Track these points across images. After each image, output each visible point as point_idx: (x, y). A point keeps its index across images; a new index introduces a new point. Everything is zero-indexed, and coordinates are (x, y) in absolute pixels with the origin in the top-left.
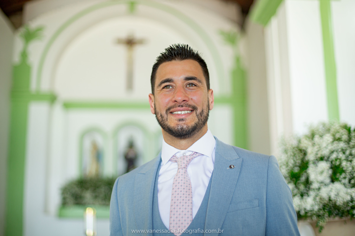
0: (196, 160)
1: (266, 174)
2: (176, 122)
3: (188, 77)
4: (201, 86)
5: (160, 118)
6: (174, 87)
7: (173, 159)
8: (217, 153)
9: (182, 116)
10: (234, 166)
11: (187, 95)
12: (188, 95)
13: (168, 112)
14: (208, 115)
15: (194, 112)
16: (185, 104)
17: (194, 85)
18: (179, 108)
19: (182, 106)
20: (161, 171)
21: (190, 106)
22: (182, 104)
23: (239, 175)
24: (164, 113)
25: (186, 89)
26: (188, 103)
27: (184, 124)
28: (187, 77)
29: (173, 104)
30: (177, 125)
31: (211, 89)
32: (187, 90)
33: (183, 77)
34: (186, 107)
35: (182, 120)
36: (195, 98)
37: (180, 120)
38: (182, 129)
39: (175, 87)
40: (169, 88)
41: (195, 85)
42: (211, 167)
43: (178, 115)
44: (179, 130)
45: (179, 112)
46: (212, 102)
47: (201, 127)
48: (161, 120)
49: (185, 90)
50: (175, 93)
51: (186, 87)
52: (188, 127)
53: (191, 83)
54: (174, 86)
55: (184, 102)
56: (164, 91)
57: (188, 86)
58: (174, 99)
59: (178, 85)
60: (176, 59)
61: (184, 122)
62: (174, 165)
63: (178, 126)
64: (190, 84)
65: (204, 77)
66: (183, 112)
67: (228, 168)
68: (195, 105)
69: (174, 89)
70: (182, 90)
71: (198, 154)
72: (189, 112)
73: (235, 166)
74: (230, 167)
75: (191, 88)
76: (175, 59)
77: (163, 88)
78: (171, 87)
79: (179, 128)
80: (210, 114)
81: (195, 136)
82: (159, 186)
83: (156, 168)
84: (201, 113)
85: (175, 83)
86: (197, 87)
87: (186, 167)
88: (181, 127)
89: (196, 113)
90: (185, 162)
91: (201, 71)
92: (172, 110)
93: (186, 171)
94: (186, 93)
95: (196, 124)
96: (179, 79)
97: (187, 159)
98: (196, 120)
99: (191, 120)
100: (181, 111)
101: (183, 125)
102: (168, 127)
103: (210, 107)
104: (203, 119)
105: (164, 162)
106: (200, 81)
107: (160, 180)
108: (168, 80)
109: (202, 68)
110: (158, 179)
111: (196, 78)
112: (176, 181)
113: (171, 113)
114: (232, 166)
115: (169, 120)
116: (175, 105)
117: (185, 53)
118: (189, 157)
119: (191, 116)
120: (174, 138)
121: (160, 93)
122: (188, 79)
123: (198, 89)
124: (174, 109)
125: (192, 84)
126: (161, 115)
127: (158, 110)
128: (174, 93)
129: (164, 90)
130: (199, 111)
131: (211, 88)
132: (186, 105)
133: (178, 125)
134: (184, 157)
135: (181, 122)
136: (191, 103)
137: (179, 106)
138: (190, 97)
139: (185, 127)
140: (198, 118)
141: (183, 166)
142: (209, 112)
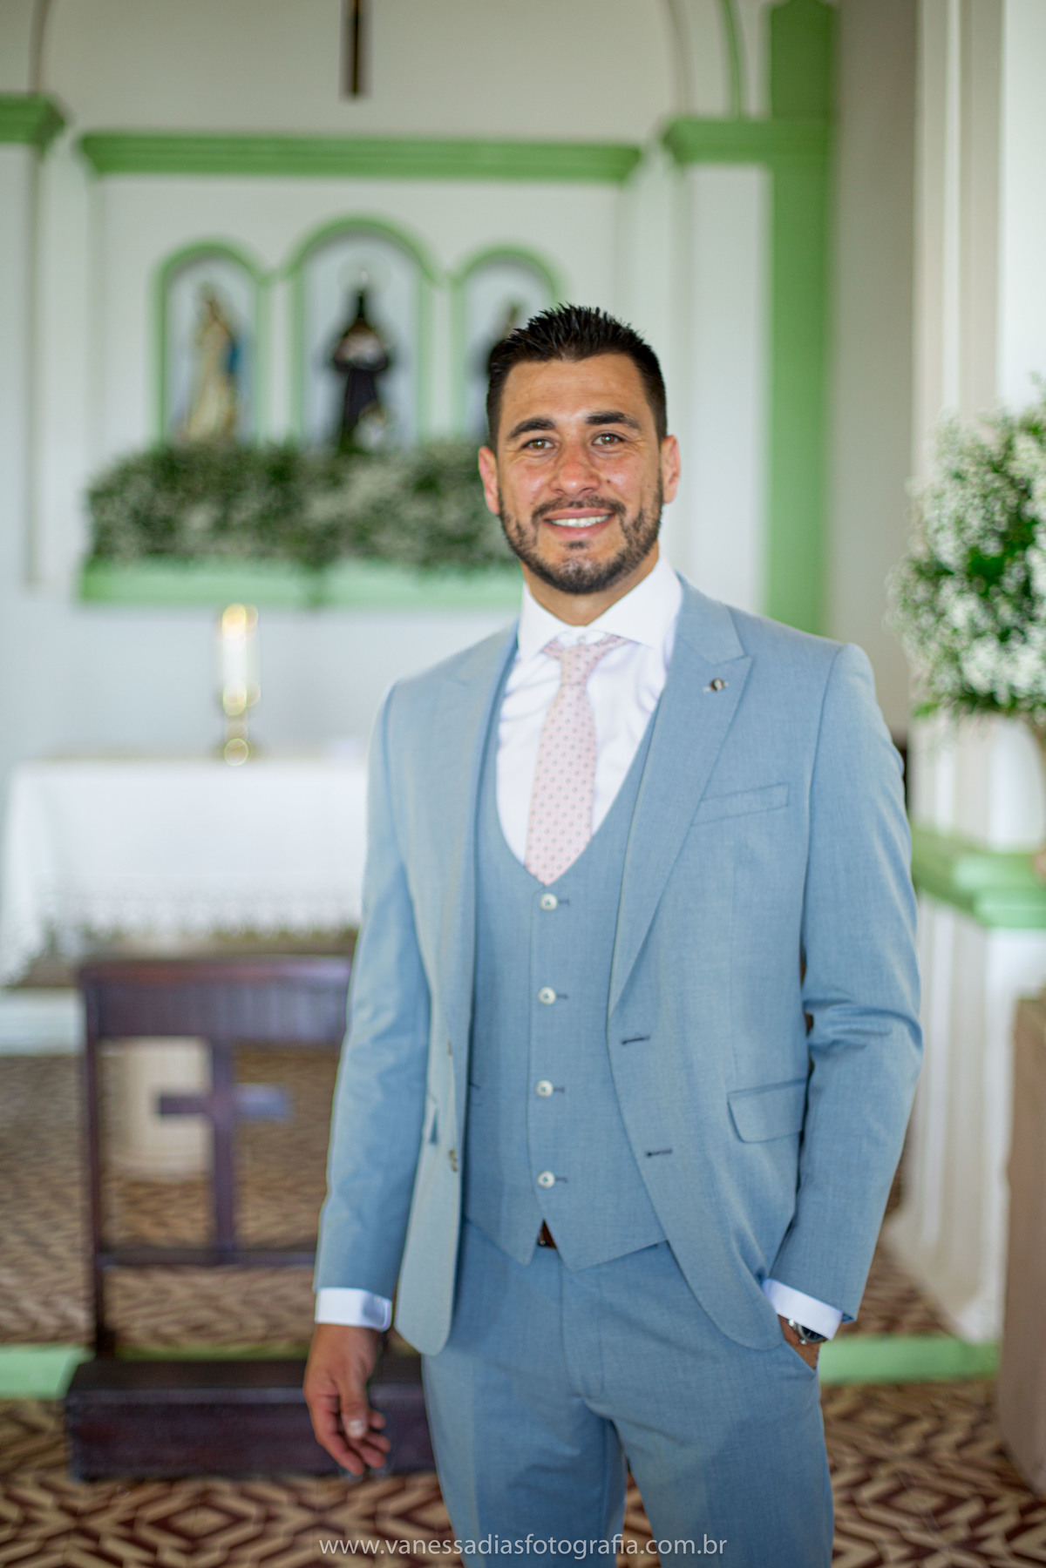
0: (616, 656)
1: (819, 710)
2: (562, 549)
3: (599, 415)
4: (639, 438)
5: (514, 534)
6: (557, 444)
7: (551, 649)
8: (679, 638)
9: (578, 533)
10: (722, 683)
11: (594, 470)
12: (598, 469)
13: (540, 519)
14: (657, 523)
15: (616, 520)
16: (587, 497)
17: (616, 440)
18: (570, 510)
19: (580, 505)
20: (514, 681)
21: (602, 503)
22: (579, 498)
23: (737, 712)
24: (526, 519)
25: (593, 449)
26: (596, 493)
27: (586, 557)
28: (595, 415)
29: (554, 496)
30: (566, 560)
31: (672, 436)
32: (597, 453)
33: (583, 414)
34: (592, 506)
35: (580, 545)
36: (618, 479)
37: (573, 545)
38: (579, 571)
39: (561, 444)
40: (542, 446)
41: (621, 440)
42: (657, 679)
43: (569, 529)
44: (570, 577)
45: (572, 522)
46: (671, 481)
47: (637, 562)
48: (517, 541)
49: (588, 455)
50: (560, 463)
51: (593, 444)
52: (596, 566)
53: (606, 432)
54: (556, 441)
55: (587, 492)
56: (527, 455)
57: (599, 441)
58: (555, 484)
59: (568, 439)
60: (563, 354)
61: (585, 551)
62: (553, 668)
63: (566, 564)
64: (605, 436)
65: (649, 404)
66: (583, 522)
67: (708, 689)
68: (619, 499)
69: (556, 450)
70: (582, 458)
71: (620, 641)
72: (599, 519)
73: (727, 684)
74: (713, 686)
75: (610, 448)
76: (559, 357)
77: (525, 446)
78: (548, 445)
79: (571, 568)
80: (665, 520)
81: (618, 586)
82: (504, 730)
83: (497, 669)
84: (636, 525)
85: (558, 432)
86: (626, 444)
87: (582, 682)
88: (576, 568)
89: (622, 523)
90: (582, 666)
91: (640, 389)
92: (549, 514)
93: (584, 693)
94: (593, 465)
95: (619, 554)
96: (571, 420)
97: (589, 657)
98: (622, 544)
99: (606, 546)
100: (578, 517)
101: (581, 560)
102: (537, 563)
103: (666, 496)
104: (642, 539)
105: (524, 652)
106: (634, 425)
107: (509, 708)
108: (538, 423)
109: (644, 377)
110: (500, 706)
111: (622, 415)
112: (553, 721)
113: (549, 521)
114: (718, 684)
115: (540, 544)
116: (559, 499)
117: (591, 336)
118: (596, 651)
119: (605, 534)
120: (556, 591)
121: (515, 461)
122: (597, 420)
123: (628, 451)
124: (557, 512)
125: (612, 436)
126: (519, 527)
127: (509, 510)
128: (556, 462)
129: (527, 452)
130: (630, 516)
131: (671, 430)
132: (591, 500)
133: (568, 560)
134: (581, 646)
135: (576, 553)
136: (606, 493)
137: (571, 505)
138: (604, 476)
139: (587, 565)
140: (627, 537)
141: (577, 676)
142: (660, 512)
